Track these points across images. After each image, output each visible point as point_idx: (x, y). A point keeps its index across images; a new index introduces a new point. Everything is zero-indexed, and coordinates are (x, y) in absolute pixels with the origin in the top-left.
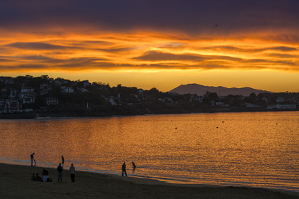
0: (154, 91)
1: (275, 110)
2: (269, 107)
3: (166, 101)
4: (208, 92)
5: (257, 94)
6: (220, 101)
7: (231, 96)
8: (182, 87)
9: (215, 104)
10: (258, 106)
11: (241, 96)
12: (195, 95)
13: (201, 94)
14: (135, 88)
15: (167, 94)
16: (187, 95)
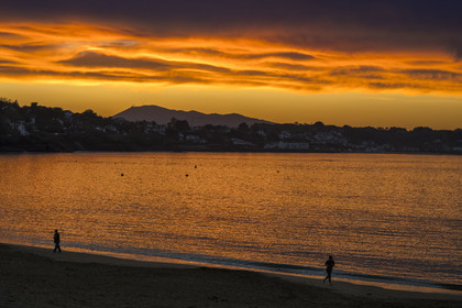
0: (89, 114)
1: (277, 150)
2: (266, 146)
3: (107, 130)
4: (173, 119)
5: (249, 124)
6: (193, 134)
7: (209, 127)
8: (133, 110)
9: (184, 138)
10: (250, 144)
11: (225, 127)
12: (154, 123)
13: (164, 121)
14: (60, 109)
15: (110, 121)
16: (141, 123)
